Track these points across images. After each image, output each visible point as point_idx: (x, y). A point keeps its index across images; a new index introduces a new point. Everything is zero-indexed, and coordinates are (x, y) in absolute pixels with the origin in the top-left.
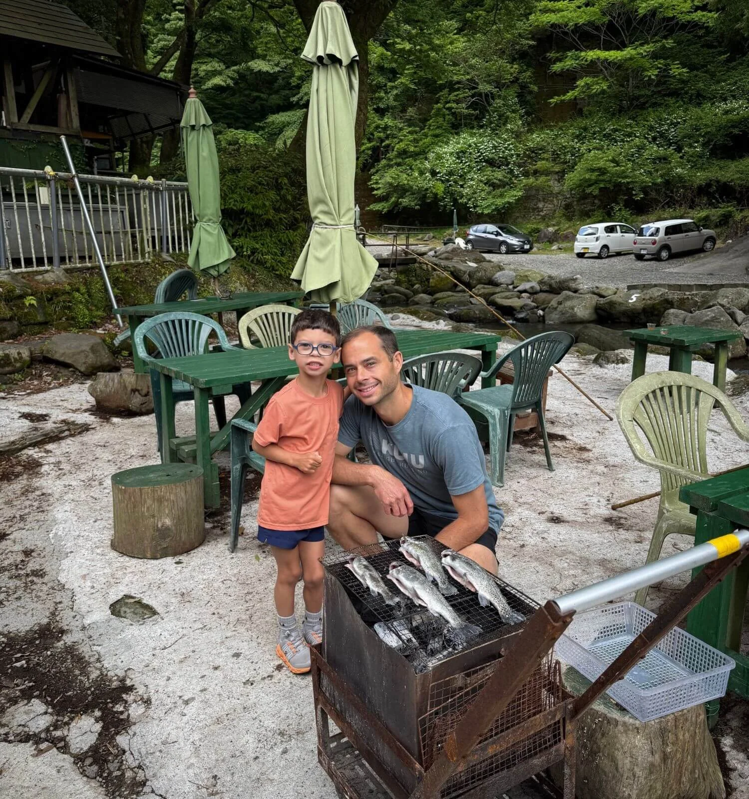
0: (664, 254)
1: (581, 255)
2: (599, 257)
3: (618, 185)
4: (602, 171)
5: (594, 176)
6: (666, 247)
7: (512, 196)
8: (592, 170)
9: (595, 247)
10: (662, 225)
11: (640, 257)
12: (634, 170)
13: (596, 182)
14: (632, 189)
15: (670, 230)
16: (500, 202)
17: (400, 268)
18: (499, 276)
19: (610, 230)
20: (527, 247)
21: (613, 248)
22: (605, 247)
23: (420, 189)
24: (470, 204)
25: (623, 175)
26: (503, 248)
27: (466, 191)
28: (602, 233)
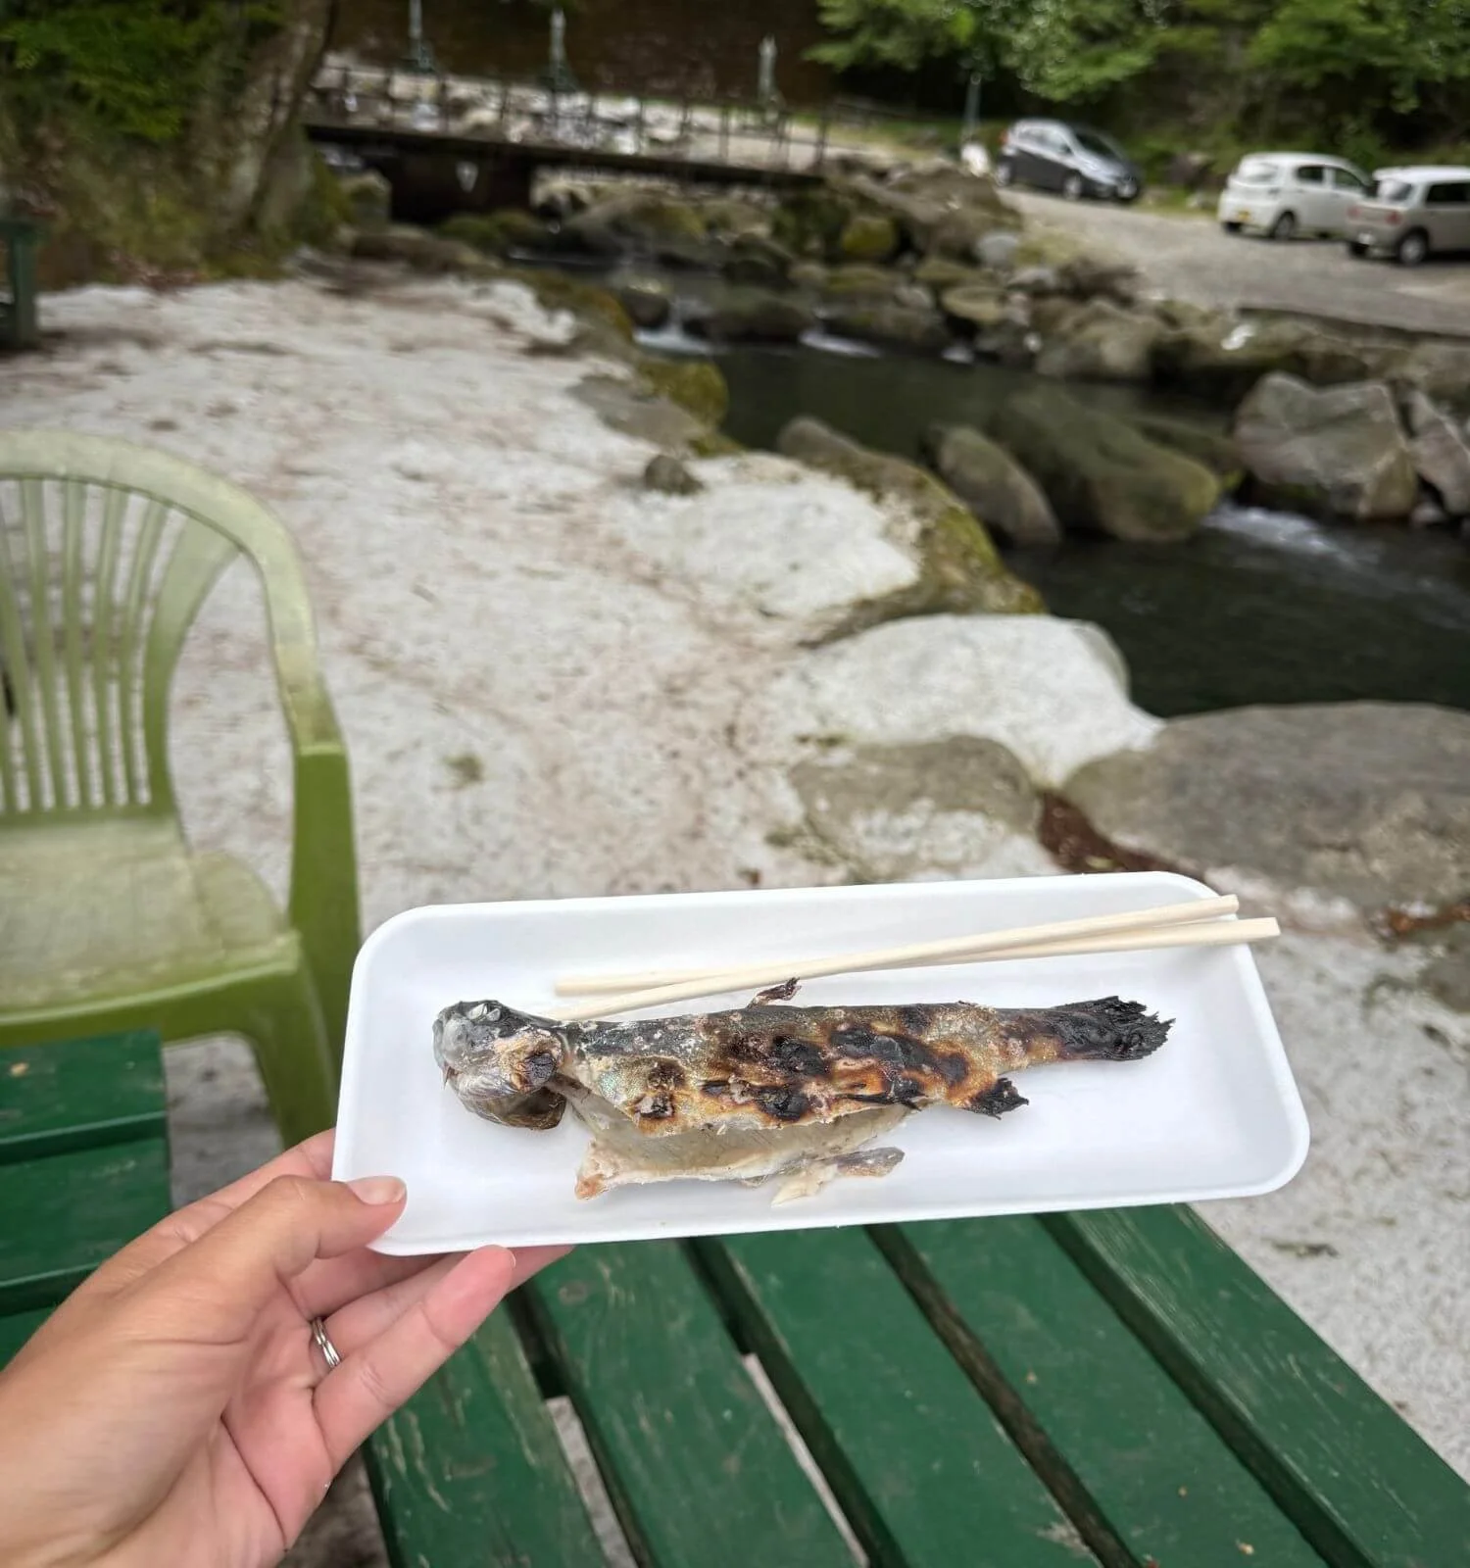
0: (1412, 250)
1: (1234, 227)
2: (1271, 235)
3: (1366, 72)
4: (1336, 31)
5: (1316, 41)
6: (1419, 232)
7: (1123, 64)
8: (1316, 26)
9: (1263, 210)
10: (1422, 176)
11: (1359, 250)
12: (1411, 37)
13: (1320, 57)
14: (1394, 85)
15: (1439, 193)
16: (1092, 76)
17: (790, 195)
18: (994, 244)
19: (1312, 174)
20: (1126, 191)
21: (1307, 220)
22: (1288, 215)
23: (922, 21)
24: (1026, 74)
25: (1383, 46)
26: (1073, 186)
27: (1023, 39)
28: (1286, 182)
